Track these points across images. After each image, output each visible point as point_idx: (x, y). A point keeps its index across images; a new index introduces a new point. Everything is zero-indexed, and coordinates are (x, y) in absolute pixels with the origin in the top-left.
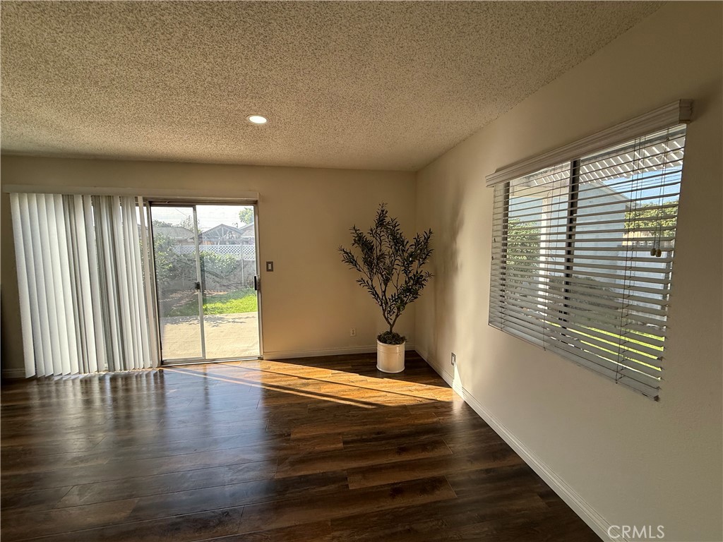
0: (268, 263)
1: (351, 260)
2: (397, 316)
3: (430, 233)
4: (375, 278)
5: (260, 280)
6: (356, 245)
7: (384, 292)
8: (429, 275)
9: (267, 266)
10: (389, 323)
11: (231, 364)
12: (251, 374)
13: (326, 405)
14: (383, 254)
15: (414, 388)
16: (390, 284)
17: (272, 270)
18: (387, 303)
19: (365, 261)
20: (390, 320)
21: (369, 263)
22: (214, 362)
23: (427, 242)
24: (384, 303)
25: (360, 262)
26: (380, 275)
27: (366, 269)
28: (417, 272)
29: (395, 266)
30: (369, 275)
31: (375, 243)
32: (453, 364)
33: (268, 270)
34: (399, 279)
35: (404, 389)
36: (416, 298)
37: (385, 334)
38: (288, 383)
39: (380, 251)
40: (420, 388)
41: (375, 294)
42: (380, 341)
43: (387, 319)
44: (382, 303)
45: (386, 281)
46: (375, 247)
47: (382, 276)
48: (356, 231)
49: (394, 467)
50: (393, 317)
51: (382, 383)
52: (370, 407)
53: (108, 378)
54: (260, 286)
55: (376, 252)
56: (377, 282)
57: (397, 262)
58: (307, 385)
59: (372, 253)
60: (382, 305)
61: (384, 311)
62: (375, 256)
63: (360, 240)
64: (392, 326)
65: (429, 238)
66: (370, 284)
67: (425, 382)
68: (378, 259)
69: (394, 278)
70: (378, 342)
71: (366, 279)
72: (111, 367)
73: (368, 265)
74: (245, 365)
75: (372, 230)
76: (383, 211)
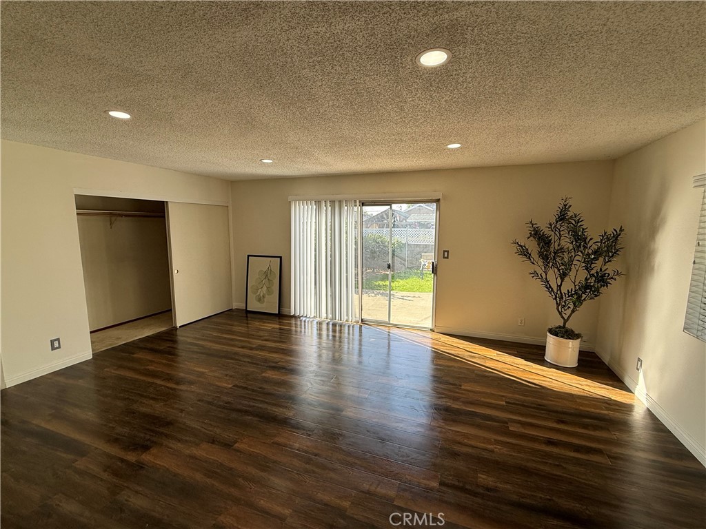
0: (444, 251)
1: (524, 252)
2: (573, 311)
3: (621, 230)
4: (551, 272)
5: (436, 265)
6: (532, 238)
7: (560, 286)
8: (618, 274)
9: (444, 255)
10: (562, 317)
11: (410, 331)
12: (426, 340)
13: (492, 374)
14: (561, 249)
15: (586, 383)
16: (567, 279)
17: (447, 258)
18: (561, 298)
19: (541, 254)
20: (563, 315)
21: (545, 257)
22: (396, 326)
23: (616, 239)
24: (559, 297)
25: (535, 255)
26: (556, 270)
27: (541, 262)
28: (601, 270)
29: (575, 262)
30: (543, 268)
31: (553, 237)
32: (638, 369)
33: (444, 257)
34: (578, 275)
35: (574, 381)
36: (596, 296)
37: (557, 328)
38: (457, 352)
39: (558, 245)
40: (593, 385)
41: (549, 288)
42: (551, 333)
43: (560, 313)
44: (556, 297)
45: (563, 276)
46: (553, 241)
47: (559, 270)
48: (533, 225)
49: (552, 429)
50: (569, 312)
51: (548, 371)
52: (533, 386)
53: (331, 323)
54: (436, 270)
55: (554, 246)
56: (552, 276)
57: (577, 258)
58: (474, 357)
59: (549, 247)
60: (556, 299)
61: (558, 305)
62: (552, 250)
63: (536, 234)
64: (566, 321)
65: (619, 235)
66: (544, 277)
67: (600, 381)
68: (555, 253)
69: (573, 273)
70: (548, 334)
71: (540, 272)
72: (334, 318)
73: (543, 259)
74: (420, 333)
75: (550, 224)
76: (565, 205)
